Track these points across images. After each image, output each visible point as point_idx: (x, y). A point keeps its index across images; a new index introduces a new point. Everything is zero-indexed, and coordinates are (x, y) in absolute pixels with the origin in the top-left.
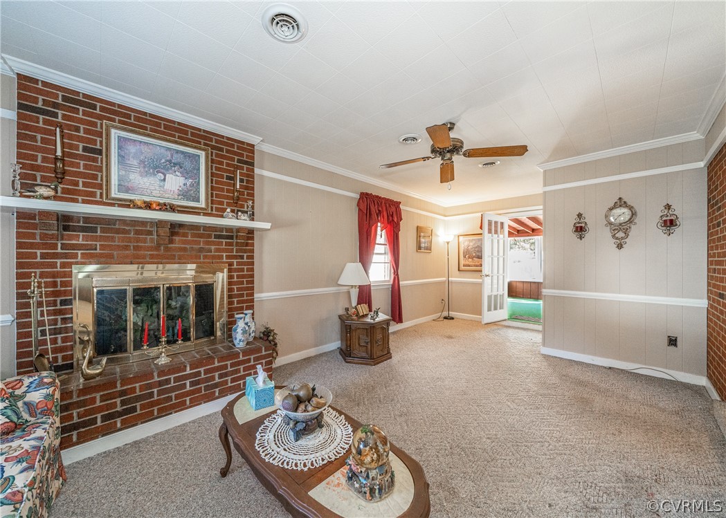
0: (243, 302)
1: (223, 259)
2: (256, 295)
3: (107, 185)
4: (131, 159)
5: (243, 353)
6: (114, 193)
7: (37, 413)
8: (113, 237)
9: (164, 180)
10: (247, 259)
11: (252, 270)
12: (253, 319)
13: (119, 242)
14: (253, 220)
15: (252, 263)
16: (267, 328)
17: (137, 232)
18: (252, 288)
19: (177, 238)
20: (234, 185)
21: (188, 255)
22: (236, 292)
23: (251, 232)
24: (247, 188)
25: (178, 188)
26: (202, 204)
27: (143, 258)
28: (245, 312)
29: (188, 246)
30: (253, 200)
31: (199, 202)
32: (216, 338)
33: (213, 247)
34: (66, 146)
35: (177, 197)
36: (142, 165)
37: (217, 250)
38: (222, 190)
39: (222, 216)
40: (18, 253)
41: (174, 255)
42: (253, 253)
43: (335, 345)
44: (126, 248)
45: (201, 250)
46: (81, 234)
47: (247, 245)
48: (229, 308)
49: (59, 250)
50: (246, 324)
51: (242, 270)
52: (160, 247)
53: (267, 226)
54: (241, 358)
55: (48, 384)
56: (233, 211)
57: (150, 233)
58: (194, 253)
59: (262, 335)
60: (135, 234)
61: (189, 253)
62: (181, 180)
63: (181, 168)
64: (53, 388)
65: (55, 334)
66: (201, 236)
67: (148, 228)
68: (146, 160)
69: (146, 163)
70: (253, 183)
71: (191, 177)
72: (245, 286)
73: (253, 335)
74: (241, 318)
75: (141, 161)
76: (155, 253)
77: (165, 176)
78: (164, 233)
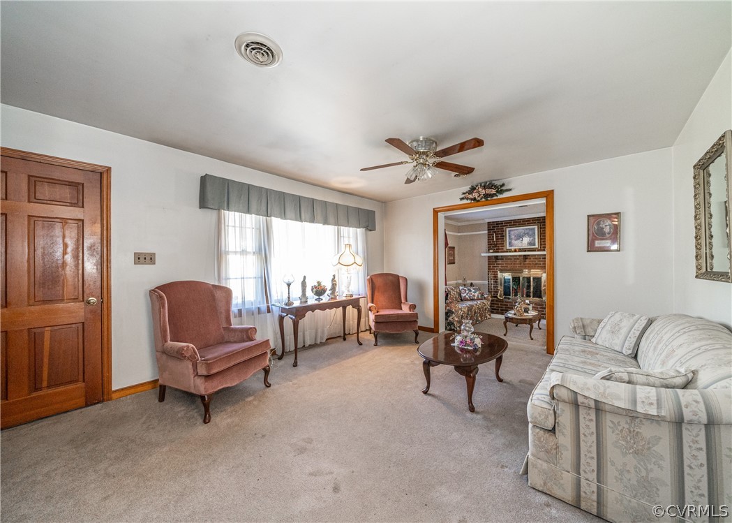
3: (505, 245)
6: (508, 247)
19: (527, 260)
29: (531, 263)
31: (535, 246)
66: (536, 259)
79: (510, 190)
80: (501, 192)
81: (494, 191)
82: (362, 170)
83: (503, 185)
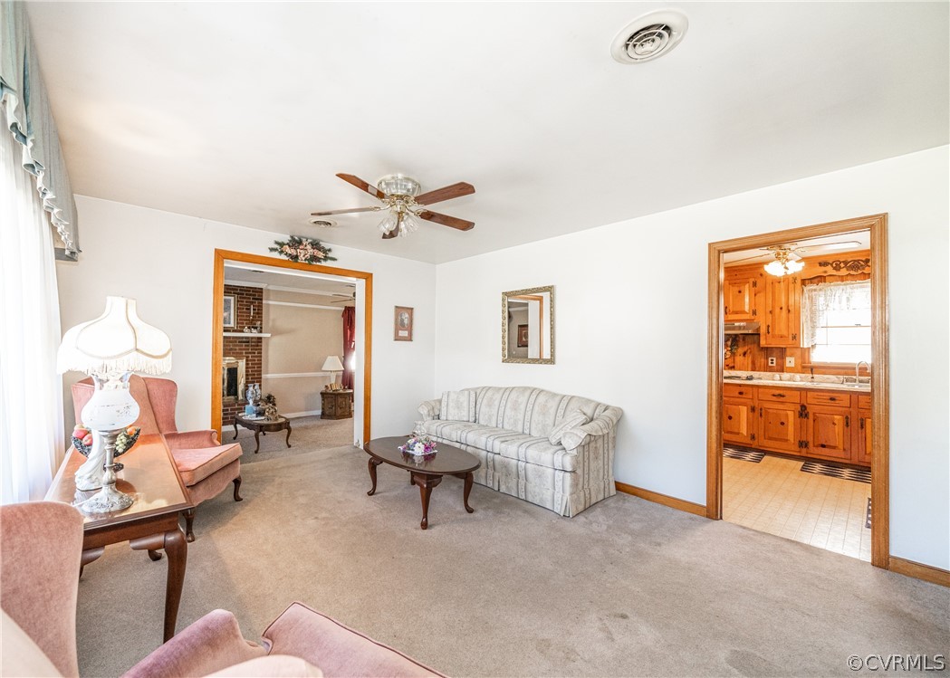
0: (254, 378)
1: (243, 354)
2: (263, 376)
10: (257, 354)
11: (260, 360)
12: (260, 389)
14: (261, 332)
15: (261, 356)
16: (270, 395)
18: (261, 371)
20: (250, 313)
22: (250, 373)
23: (260, 339)
24: (258, 313)
26: (232, 325)
28: (256, 383)
30: (261, 321)
33: (238, 348)
37: (240, 349)
38: (243, 316)
39: (243, 332)
42: (261, 350)
43: (319, 412)
45: (231, 349)
47: (258, 346)
48: (246, 380)
50: (256, 390)
51: (255, 360)
53: (269, 335)
56: (249, 328)
59: (266, 397)
66: (231, 342)
70: (262, 310)
71: (226, 312)
72: (256, 369)
73: (259, 396)
74: (252, 386)
79: (334, 259)
80: (326, 258)
81: (321, 255)
82: (341, 176)
83: (330, 250)
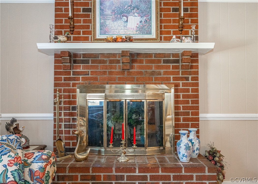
0: (188, 120)
1: (170, 81)
2: (201, 115)
3: (94, 31)
4: (107, 10)
5: (185, 168)
6: (98, 36)
7: (34, 179)
8: (97, 66)
9: (127, 21)
10: (192, 80)
11: (197, 90)
12: (198, 137)
13: (100, 69)
15: (197, 85)
16: (213, 149)
17: (111, 62)
18: (197, 108)
19: (136, 65)
20: (180, 14)
21: (143, 78)
22: (182, 110)
23: (195, 55)
24: (191, 16)
25: (136, 25)
26: (153, 36)
27: (114, 80)
28: (190, 129)
29: (143, 71)
31: (151, 34)
32: (164, 149)
33: (162, 71)
34: (75, 11)
35: (135, 32)
36: (113, 13)
37: (166, 73)
38: (169, 21)
40: (55, 78)
41: (134, 78)
42: (198, 74)
44: (105, 73)
45: (153, 73)
46: (82, 65)
47: (192, 67)
48: (175, 124)
49: (72, 76)
50: (191, 141)
51: (188, 91)
52: (124, 72)
53: (210, 45)
54: (183, 173)
55: (43, 159)
57: (118, 62)
58: (147, 76)
59: (207, 154)
60: (110, 63)
61: (144, 76)
62: (138, 19)
63: (138, 9)
64: (45, 163)
65: (69, 128)
66: (152, 62)
67: (117, 58)
68: (116, 9)
69: (116, 11)
70: (197, 10)
71: (145, 16)
72: (190, 105)
73: (197, 152)
74: (184, 134)
75: (113, 10)
76: (121, 76)
77: (127, 18)
78: (126, 60)
